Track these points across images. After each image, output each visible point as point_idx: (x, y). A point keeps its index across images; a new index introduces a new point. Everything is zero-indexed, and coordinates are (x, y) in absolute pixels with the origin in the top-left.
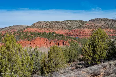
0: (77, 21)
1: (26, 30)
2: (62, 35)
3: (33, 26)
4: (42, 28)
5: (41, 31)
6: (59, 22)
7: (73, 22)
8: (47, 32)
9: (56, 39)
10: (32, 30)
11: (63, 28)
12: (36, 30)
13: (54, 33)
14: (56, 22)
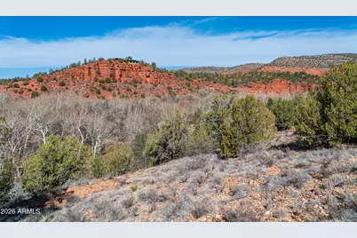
0: (344, 55)
1: (263, 70)
2: (317, 76)
3: (273, 64)
4: (287, 66)
5: (284, 70)
6: (313, 57)
7: (336, 57)
8: (292, 71)
9: (305, 83)
10: (271, 69)
11: (320, 66)
12: (277, 69)
13: (302, 73)
14: (308, 57)
